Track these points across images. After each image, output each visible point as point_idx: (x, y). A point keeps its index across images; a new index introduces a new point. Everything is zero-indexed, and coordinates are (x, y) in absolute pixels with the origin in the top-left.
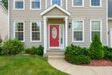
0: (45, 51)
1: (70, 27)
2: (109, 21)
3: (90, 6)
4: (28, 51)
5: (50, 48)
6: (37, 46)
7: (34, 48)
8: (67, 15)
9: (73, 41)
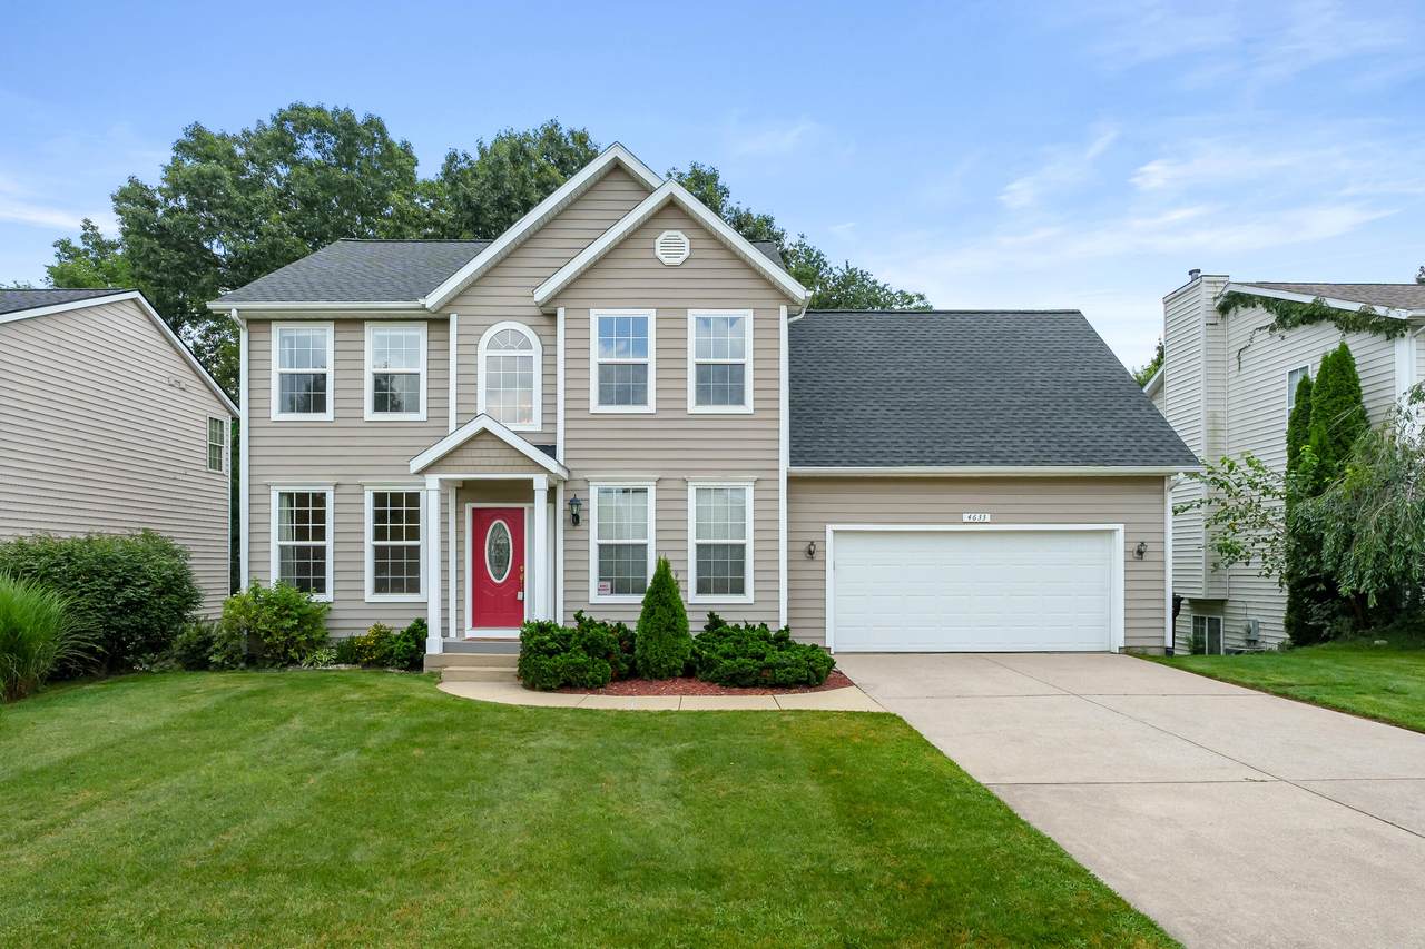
0: (434, 645)
1: (576, 520)
2: (791, 480)
3: (692, 407)
4: (352, 653)
5: (471, 633)
6: (399, 624)
7: (382, 635)
8: (543, 469)
9: (594, 597)
